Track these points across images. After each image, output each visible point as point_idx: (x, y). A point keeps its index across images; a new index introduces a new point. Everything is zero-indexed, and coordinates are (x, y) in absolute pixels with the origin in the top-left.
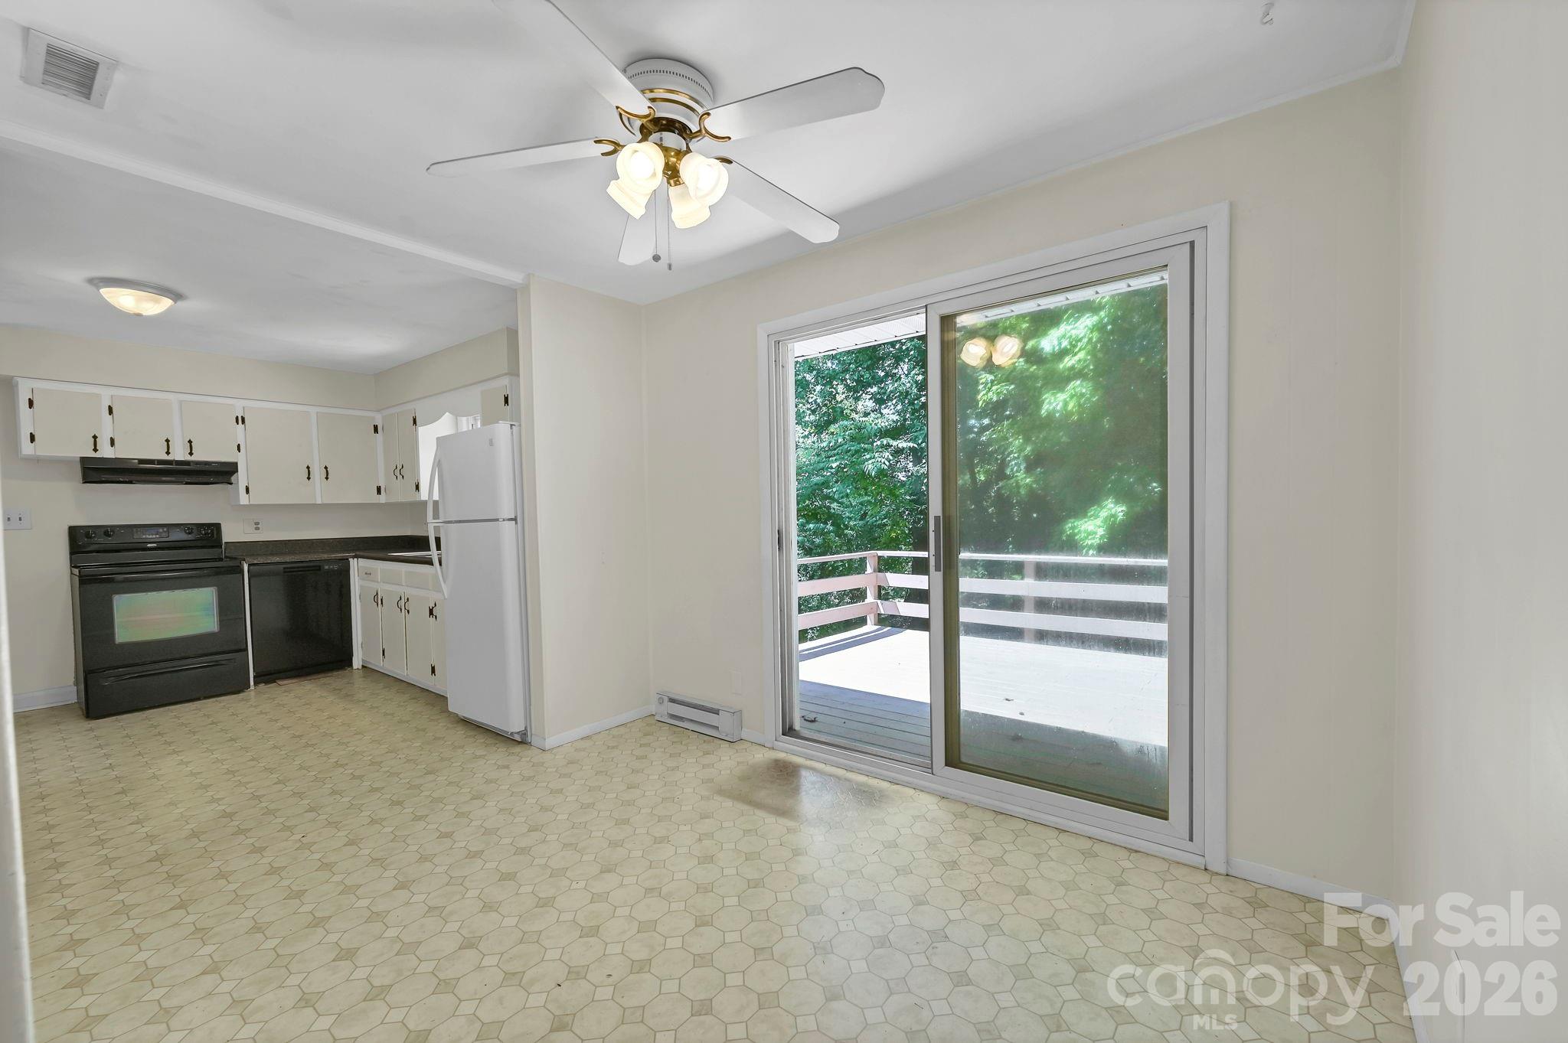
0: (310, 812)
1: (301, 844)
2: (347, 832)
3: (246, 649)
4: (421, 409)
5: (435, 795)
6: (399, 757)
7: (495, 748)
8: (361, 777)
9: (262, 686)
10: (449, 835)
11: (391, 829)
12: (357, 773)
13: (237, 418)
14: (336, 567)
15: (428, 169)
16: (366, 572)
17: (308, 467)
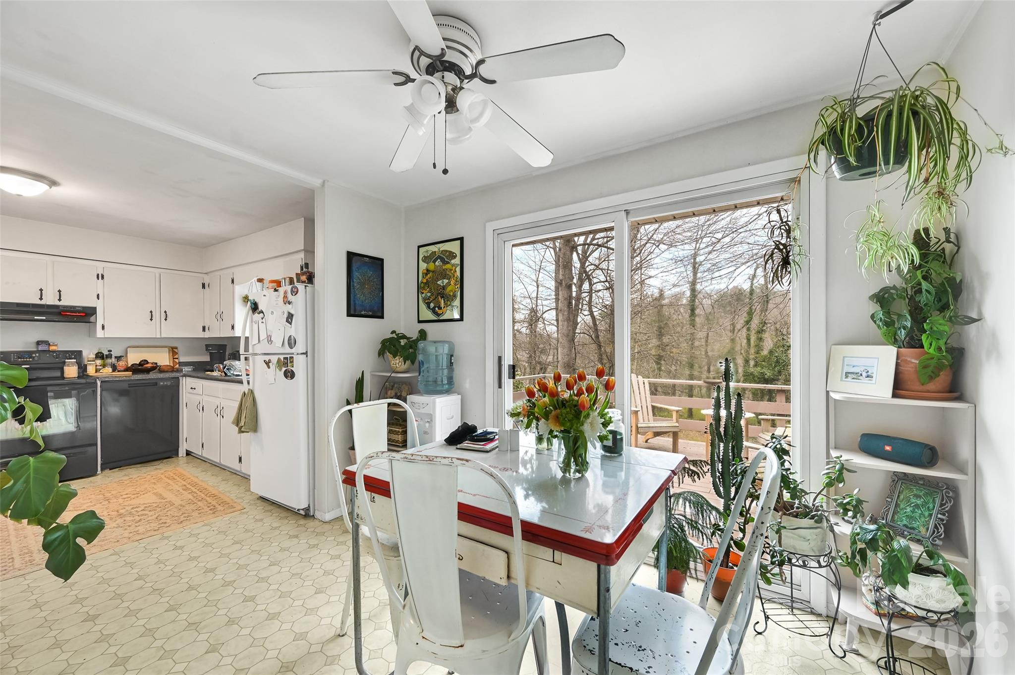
0: (138, 580)
1: (129, 610)
2: (168, 598)
3: (96, 444)
4: (238, 274)
5: (241, 562)
6: (213, 529)
7: (287, 521)
8: (181, 548)
9: (107, 472)
10: (252, 599)
11: (204, 595)
12: (178, 544)
13: (98, 275)
14: (169, 383)
15: (255, 78)
16: (191, 388)
17: (151, 312)
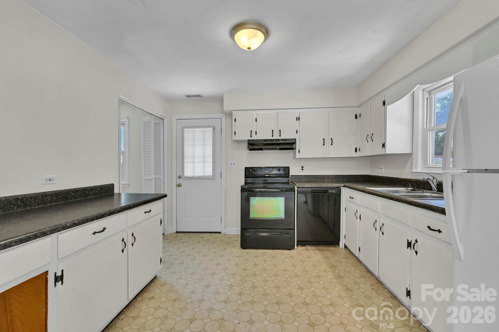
3: (294, 229)
9: (300, 247)
13: (297, 118)
14: (334, 192)
16: (350, 197)
17: (324, 139)
